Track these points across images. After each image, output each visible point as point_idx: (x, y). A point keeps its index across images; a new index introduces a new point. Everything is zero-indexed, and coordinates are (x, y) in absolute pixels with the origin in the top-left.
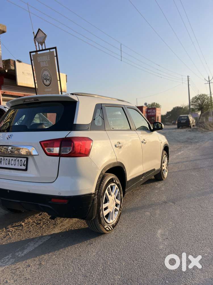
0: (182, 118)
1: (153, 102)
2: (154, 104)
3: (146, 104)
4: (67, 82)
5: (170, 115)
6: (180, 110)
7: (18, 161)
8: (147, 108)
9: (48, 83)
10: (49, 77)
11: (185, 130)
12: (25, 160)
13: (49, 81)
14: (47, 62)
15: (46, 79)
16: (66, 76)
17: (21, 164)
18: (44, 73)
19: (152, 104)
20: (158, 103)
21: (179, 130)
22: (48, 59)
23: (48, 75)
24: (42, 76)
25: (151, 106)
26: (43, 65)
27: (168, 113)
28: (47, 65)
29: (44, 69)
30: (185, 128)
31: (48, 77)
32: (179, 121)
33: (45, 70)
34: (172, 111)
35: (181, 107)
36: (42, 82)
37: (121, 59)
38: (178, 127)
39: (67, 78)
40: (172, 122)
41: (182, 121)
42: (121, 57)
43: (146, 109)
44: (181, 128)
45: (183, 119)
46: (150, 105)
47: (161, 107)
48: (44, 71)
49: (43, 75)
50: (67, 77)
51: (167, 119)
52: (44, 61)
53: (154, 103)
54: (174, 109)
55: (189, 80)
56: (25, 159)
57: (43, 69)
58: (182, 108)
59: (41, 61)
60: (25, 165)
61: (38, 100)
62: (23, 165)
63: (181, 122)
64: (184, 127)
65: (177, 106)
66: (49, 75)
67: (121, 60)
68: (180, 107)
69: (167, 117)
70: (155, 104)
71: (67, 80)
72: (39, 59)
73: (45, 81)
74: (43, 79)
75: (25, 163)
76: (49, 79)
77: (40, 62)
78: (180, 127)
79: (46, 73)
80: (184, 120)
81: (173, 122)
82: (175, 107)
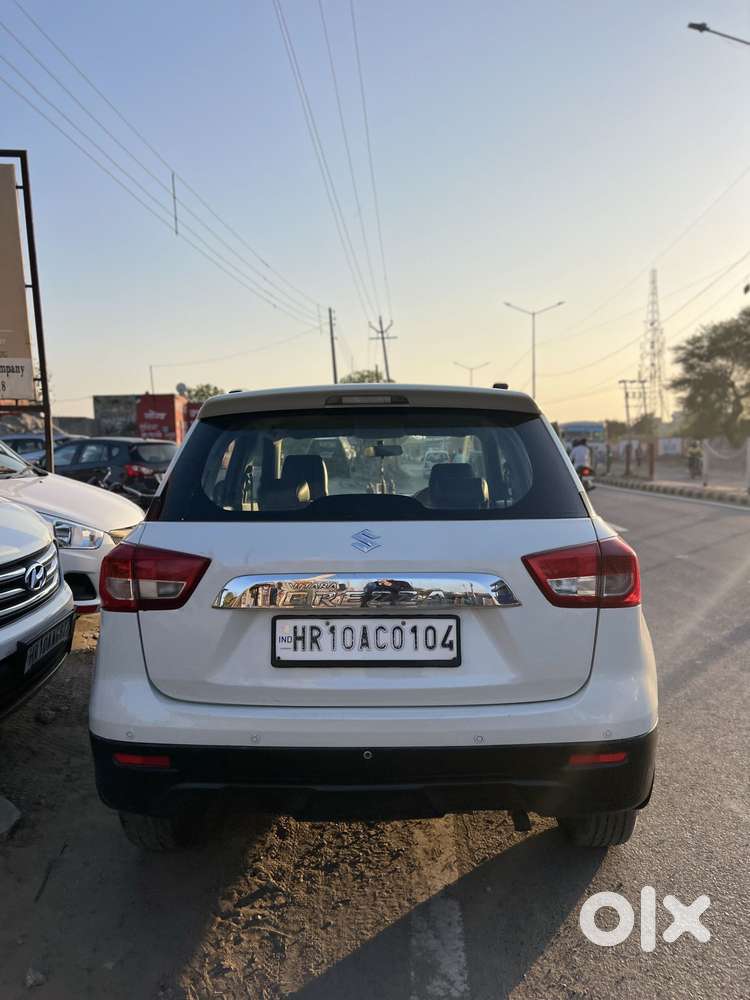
1: (205, 383)
2: (205, 389)
3: (181, 388)
7: (414, 630)
8: (185, 401)
12: (450, 627)
17: (430, 644)
19: (202, 390)
25: (196, 395)
43: (185, 406)
46: (193, 393)
53: (208, 387)
55: (333, 322)
56: (453, 622)
60: (450, 646)
61: (407, 403)
62: (444, 645)
70: (211, 392)
75: (452, 637)
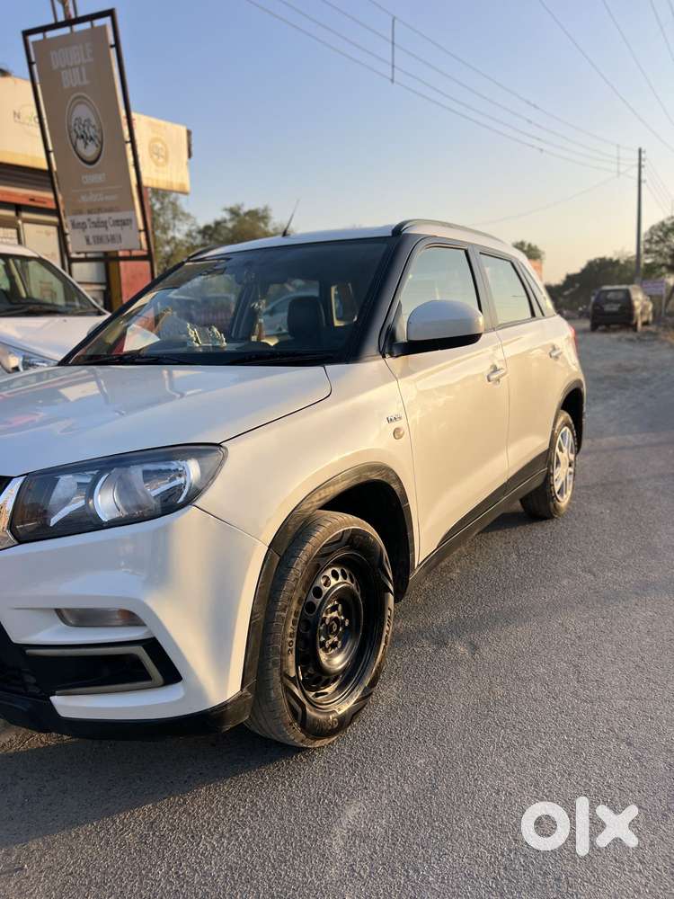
0: (610, 296)
4: (190, 155)
5: (577, 285)
6: (610, 269)
9: (90, 151)
10: (94, 127)
11: (614, 336)
13: (97, 146)
14: (83, 69)
15: (86, 139)
16: (189, 133)
18: (76, 114)
20: (533, 245)
21: (597, 337)
22: (86, 57)
23: (88, 120)
24: (69, 127)
26: (71, 79)
27: (571, 279)
28: (86, 82)
29: (76, 98)
30: (615, 331)
31: (92, 130)
32: (598, 308)
33: (81, 100)
34: (584, 271)
35: (615, 259)
36: (72, 148)
37: (390, 76)
38: (594, 328)
39: (193, 142)
40: (577, 309)
41: (607, 308)
42: (393, 66)
44: (604, 331)
45: (609, 301)
47: (543, 256)
48: (75, 107)
49: (73, 120)
50: (193, 136)
51: (565, 297)
52: (74, 67)
54: (591, 265)
55: (643, 163)
57: (72, 97)
58: (617, 262)
59: (63, 66)
63: (602, 308)
64: (612, 326)
65: (601, 256)
66: (93, 122)
67: (392, 81)
68: (611, 260)
69: (566, 293)
71: (193, 149)
72: (57, 60)
73: (80, 143)
74: (74, 135)
76: (96, 136)
77: (60, 69)
78: (600, 328)
79: (82, 112)
80: (616, 302)
81: (580, 309)
82: (595, 261)
